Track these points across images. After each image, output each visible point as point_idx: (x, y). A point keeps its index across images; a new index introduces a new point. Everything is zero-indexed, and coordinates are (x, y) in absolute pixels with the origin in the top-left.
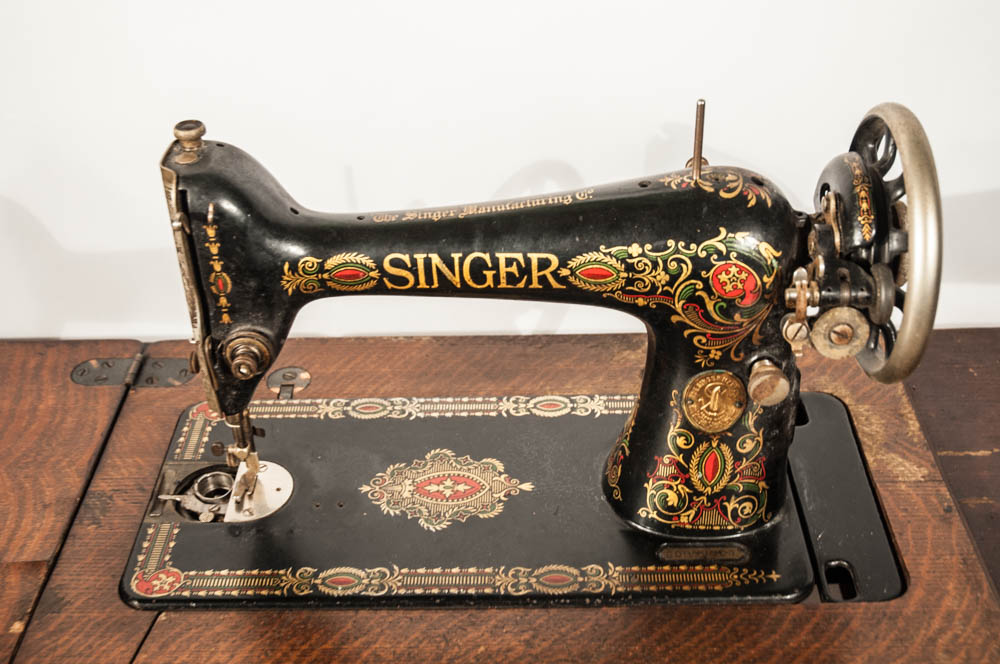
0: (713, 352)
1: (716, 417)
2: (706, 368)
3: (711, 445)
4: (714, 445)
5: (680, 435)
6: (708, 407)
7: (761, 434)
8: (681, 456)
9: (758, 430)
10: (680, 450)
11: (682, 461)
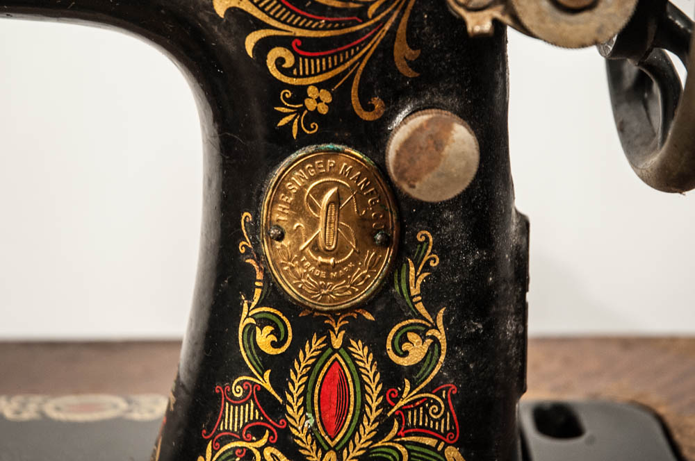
0: (312, 91)
1: (335, 267)
2: (304, 140)
3: (328, 341)
4: (337, 342)
5: (263, 321)
6: (316, 241)
7: (440, 323)
8: (267, 374)
9: (433, 312)
10: (265, 361)
11: (268, 386)
